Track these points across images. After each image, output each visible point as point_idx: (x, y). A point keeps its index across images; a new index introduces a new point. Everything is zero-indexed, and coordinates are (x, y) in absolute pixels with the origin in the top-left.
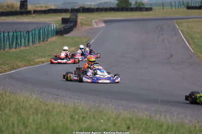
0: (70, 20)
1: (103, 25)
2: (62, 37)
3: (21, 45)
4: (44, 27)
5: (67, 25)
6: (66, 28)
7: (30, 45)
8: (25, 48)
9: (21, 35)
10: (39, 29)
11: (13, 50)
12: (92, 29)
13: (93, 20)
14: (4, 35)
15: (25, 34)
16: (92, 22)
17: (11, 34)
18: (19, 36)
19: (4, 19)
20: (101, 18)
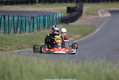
0: (76, 9)
1: (109, 15)
2: (67, 25)
3: (26, 30)
4: (49, 14)
5: (73, 13)
6: (72, 16)
7: (35, 31)
8: (29, 34)
9: (26, 20)
10: (44, 15)
11: (18, 35)
12: (98, 18)
13: (99, 10)
14: (9, 19)
15: (30, 20)
16: (97, 12)
17: (16, 18)
18: (24, 21)
19: (8, 8)
20: (107, 8)
